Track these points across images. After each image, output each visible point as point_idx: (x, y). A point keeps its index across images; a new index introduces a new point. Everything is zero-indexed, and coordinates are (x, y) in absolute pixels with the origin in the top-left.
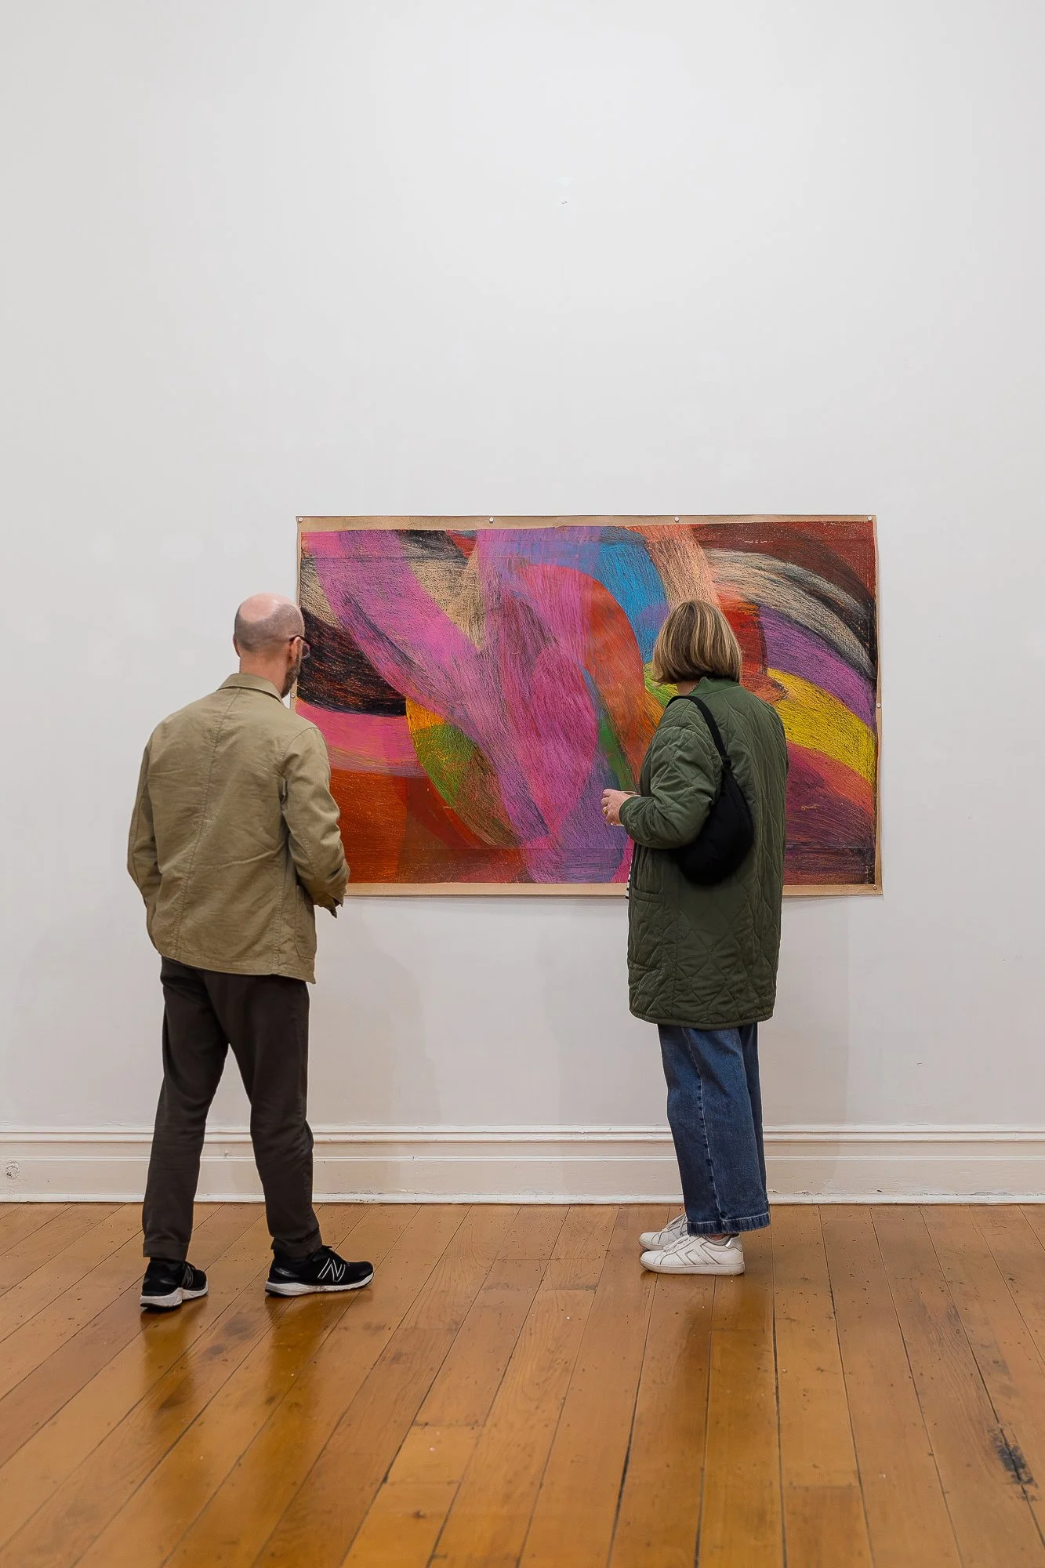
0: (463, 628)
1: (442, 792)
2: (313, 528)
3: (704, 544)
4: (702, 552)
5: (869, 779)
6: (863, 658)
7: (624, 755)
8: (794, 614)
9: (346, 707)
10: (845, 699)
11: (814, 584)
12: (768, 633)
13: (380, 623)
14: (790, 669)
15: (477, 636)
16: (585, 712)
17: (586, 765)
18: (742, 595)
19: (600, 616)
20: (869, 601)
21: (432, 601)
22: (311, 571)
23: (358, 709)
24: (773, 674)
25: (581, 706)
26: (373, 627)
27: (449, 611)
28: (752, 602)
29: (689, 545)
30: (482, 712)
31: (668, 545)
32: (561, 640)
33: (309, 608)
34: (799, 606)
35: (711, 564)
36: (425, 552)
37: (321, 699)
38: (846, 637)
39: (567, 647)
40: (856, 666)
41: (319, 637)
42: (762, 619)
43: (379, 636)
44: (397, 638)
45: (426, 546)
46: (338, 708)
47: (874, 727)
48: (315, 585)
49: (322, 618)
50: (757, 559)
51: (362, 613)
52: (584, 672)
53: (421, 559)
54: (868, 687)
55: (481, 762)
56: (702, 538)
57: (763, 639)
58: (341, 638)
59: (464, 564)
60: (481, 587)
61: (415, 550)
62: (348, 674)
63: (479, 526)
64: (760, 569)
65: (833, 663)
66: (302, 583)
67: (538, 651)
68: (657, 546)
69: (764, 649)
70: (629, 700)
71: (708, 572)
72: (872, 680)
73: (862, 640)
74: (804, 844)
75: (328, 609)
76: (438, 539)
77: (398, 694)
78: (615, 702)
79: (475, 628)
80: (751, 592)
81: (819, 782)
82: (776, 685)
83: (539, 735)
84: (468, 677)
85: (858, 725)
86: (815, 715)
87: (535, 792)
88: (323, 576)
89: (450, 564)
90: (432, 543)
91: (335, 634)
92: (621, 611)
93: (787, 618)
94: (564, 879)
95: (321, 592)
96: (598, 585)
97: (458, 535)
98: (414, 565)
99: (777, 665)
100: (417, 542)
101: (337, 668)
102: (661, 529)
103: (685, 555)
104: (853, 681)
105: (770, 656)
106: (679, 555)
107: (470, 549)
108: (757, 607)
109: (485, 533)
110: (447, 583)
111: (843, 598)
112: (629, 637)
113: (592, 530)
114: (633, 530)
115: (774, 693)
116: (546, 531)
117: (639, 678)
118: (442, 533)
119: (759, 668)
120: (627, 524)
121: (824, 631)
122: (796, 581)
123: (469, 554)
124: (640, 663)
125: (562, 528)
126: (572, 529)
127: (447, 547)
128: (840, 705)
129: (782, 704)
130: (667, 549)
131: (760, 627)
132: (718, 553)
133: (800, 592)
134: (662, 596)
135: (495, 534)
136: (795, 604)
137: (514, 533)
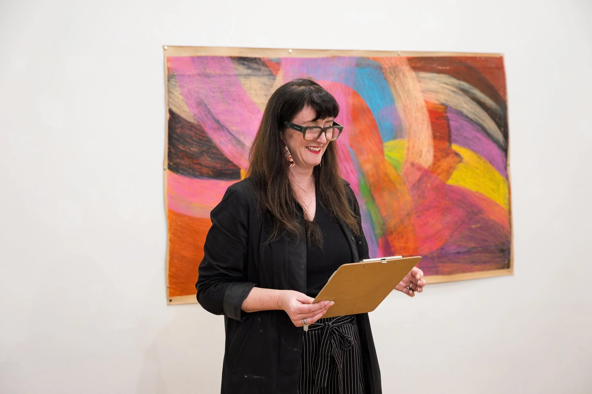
2: (175, 54)
3: (415, 69)
4: (413, 74)
5: (506, 207)
6: (499, 136)
7: (373, 199)
8: (465, 112)
9: (201, 175)
10: (492, 161)
11: (473, 94)
12: (452, 123)
13: (222, 118)
14: (466, 144)
16: (351, 174)
18: (438, 100)
19: (358, 113)
20: (502, 103)
21: (254, 104)
22: (174, 83)
23: (210, 177)
24: (455, 147)
25: (349, 170)
26: (218, 122)
28: (443, 104)
29: (406, 68)
31: (395, 69)
33: (174, 109)
35: (420, 81)
36: (249, 71)
37: (184, 170)
38: (492, 126)
40: (496, 141)
41: (181, 128)
42: (449, 115)
43: (221, 127)
44: (233, 129)
45: (249, 68)
46: (195, 176)
47: (507, 177)
48: (177, 92)
49: (183, 115)
50: (444, 78)
51: (209, 112)
52: (350, 149)
53: (247, 76)
54: (503, 154)
56: (414, 65)
57: (449, 126)
58: (196, 128)
59: (274, 79)
61: (242, 69)
62: (202, 153)
63: (283, 55)
64: (446, 84)
65: (485, 140)
66: (169, 92)
68: (388, 70)
69: (450, 132)
70: (376, 166)
71: (418, 86)
72: (505, 149)
73: (499, 126)
74: (474, 248)
75: (186, 109)
76: (257, 63)
77: (235, 166)
78: (368, 167)
80: (442, 98)
81: (480, 211)
82: (457, 154)
85: (498, 176)
86: (478, 171)
88: (181, 87)
89: (265, 80)
90: (255, 66)
91: (191, 126)
92: (369, 111)
93: (460, 114)
95: (181, 97)
96: (355, 94)
97: (270, 60)
98: (242, 80)
99: (456, 142)
100: (244, 64)
101: (194, 149)
102: (390, 59)
103: (404, 75)
104: (496, 151)
105: (453, 137)
106: (401, 75)
107: (278, 70)
108: (446, 107)
109: (286, 59)
110: (263, 92)
111: (489, 102)
112: (374, 126)
113: (350, 58)
114: (374, 59)
115: (456, 159)
116: (323, 59)
117: (382, 152)
118: (260, 59)
119: (447, 144)
120: (371, 56)
121: (480, 121)
122: (465, 92)
123: (277, 73)
124: (381, 142)
125: (333, 58)
126: (339, 58)
127: (263, 68)
128: (489, 165)
129: (461, 165)
130: (394, 72)
131: (447, 119)
132: (423, 74)
133: (467, 98)
134: (392, 100)
135: (293, 60)
136: (465, 106)
137: (304, 59)
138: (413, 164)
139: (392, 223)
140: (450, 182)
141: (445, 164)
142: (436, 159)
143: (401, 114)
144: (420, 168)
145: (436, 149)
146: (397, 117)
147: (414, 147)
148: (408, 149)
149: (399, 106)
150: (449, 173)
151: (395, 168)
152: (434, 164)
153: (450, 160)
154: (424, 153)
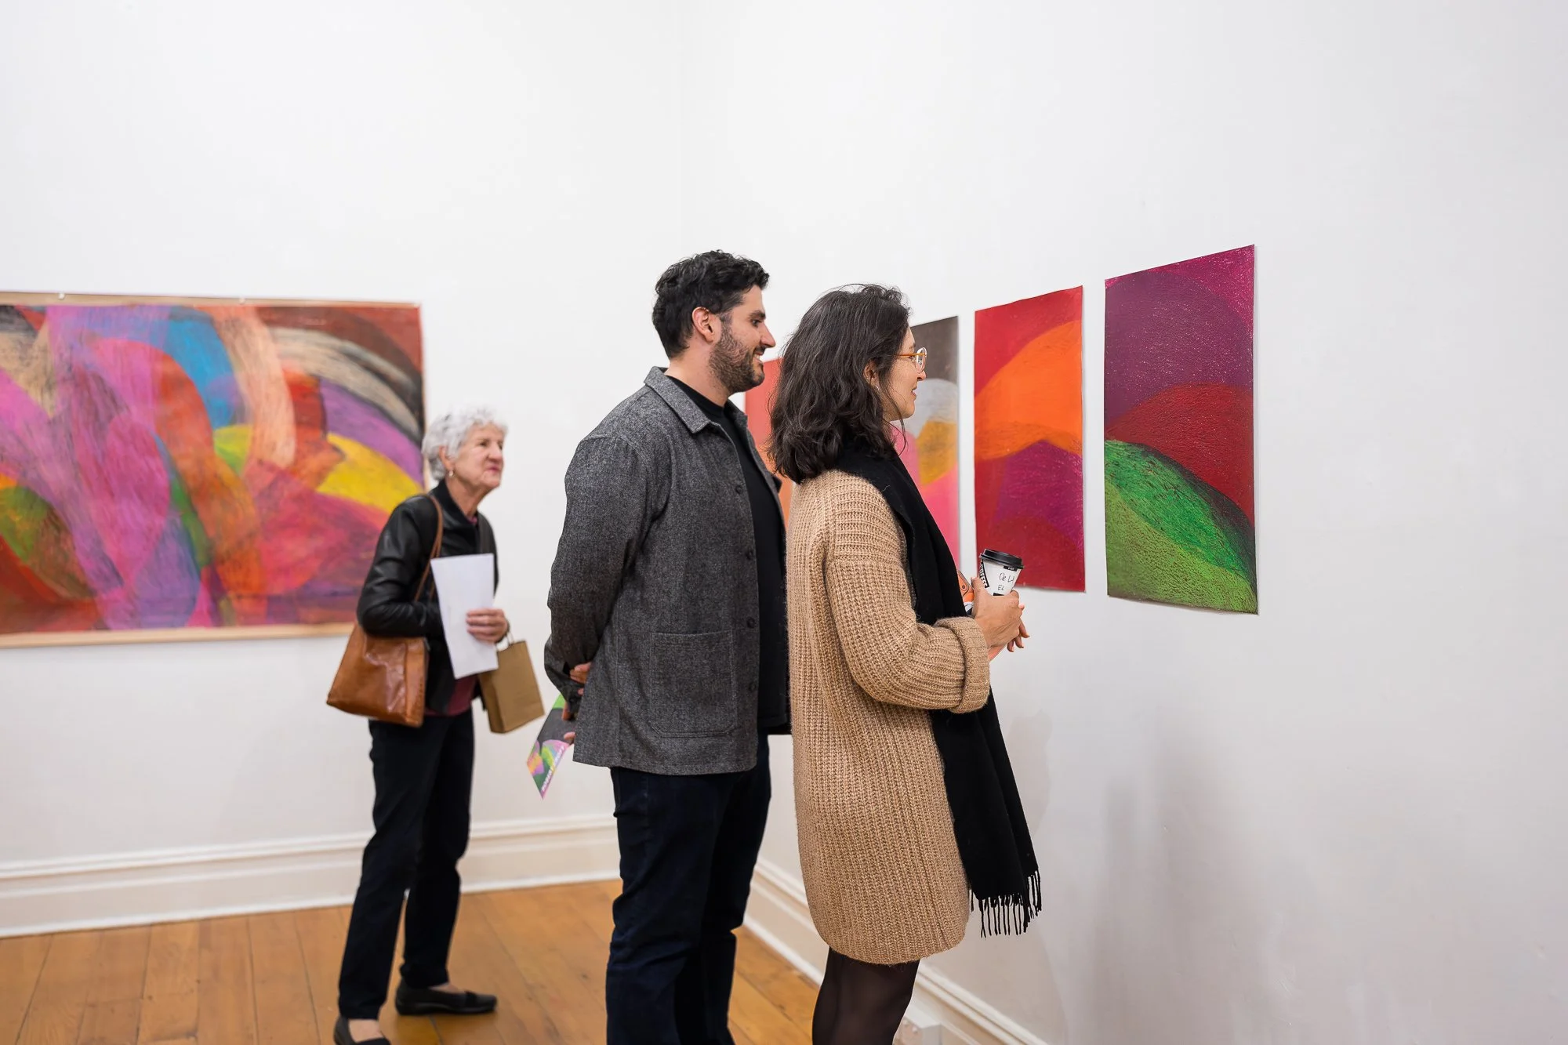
0: (35, 395)
1: (17, 551)
3: (269, 323)
4: (265, 330)
6: (411, 423)
7: (194, 511)
8: (351, 387)
10: (397, 459)
11: (368, 360)
12: (328, 403)
14: (351, 433)
15: (49, 403)
16: (158, 473)
17: (161, 522)
18: (305, 369)
19: (170, 386)
20: (415, 373)
21: (2, 370)
24: (333, 438)
25: (154, 467)
27: (21, 380)
28: (313, 376)
29: (253, 322)
30: (55, 475)
31: (234, 323)
32: (134, 409)
34: (356, 380)
35: (276, 341)
38: (398, 408)
39: (139, 414)
40: (406, 432)
42: (324, 391)
50: (315, 336)
52: (156, 437)
55: (54, 521)
56: (266, 317)
57: (323, 409)
59: (35, 336)
60: (52, 358)
63: (49, 301)
64: (320, 346)
65: (386, 428)
67: (110, 418)
68: (223, 323)
69: (324, 415)
70: (200, 463)
71: (272, 348)
73: (412, 408)
76: (8, 313)
78: (186, 465)
79: (47, 396)
80: (312, 366)
82: (335, 449)
83: (112, 495)
84: (40, 442)
85: (409, 483)
86: (372, 474)
87: (110, 549)
89: (21, 336)
90: (4, 316)
92: (191, 383)
93: (342, 390)
94: (140, 626)
96: (166, 358)
97: (28, 309)
99: (336, 430)
102: (227, 308)
103: (250, 332)
104: (404, 444)
105: (330, 423)
106: (244, 331)
107: (40, 323)
108: (318, 380)
109: (55, 308)
110: (18, 354)
111: (396, 373)
112: (199, 406)
113: (161, 308)
114: (201, 309)
115: (335, 455)
116: (116, 308)
117: (210, 442)
118: (12, 307)
119: (320, 434)
120: (195, 304)
121: (378, 401)
122: (352, 358)
123: (39, 328)
124: (209, 430)
125: (132, 306)
126: (142, 306)
127: (17, 320)
128: (393, 467)
129: (342, 466)
130: (233, 326)
131: (321, 398)
132: (281, 332)
133: (356, 368)
134: (229, 367)
135: (66, 310)
136: (352, 378)
137: (84, 308)
138: (261, 462)
139: (224, 547)
140: (324, 489)
141: (313, 463)
142: (300, 455)
143: (243, 388)
144: (272, 468)
145: (300, 440)
146: (235, 392)
147: (262, 435)
148: (254, 439)
149: (240, 377)
150: (321, 475)
151: (232, 467)
152: (296, 461)
153: (323, 457)
154: (280, 444)
